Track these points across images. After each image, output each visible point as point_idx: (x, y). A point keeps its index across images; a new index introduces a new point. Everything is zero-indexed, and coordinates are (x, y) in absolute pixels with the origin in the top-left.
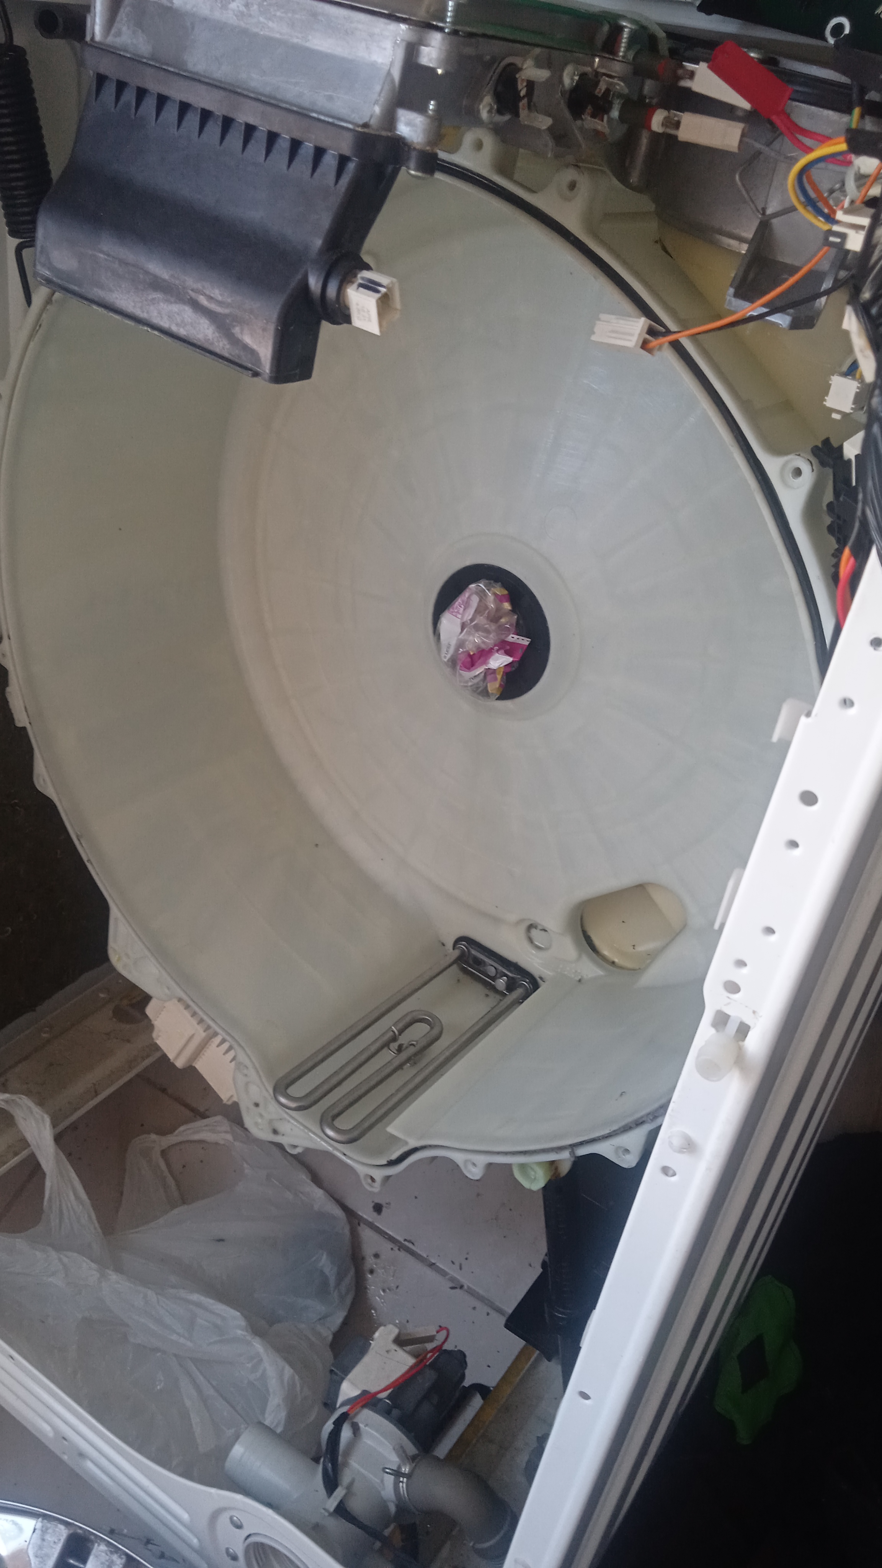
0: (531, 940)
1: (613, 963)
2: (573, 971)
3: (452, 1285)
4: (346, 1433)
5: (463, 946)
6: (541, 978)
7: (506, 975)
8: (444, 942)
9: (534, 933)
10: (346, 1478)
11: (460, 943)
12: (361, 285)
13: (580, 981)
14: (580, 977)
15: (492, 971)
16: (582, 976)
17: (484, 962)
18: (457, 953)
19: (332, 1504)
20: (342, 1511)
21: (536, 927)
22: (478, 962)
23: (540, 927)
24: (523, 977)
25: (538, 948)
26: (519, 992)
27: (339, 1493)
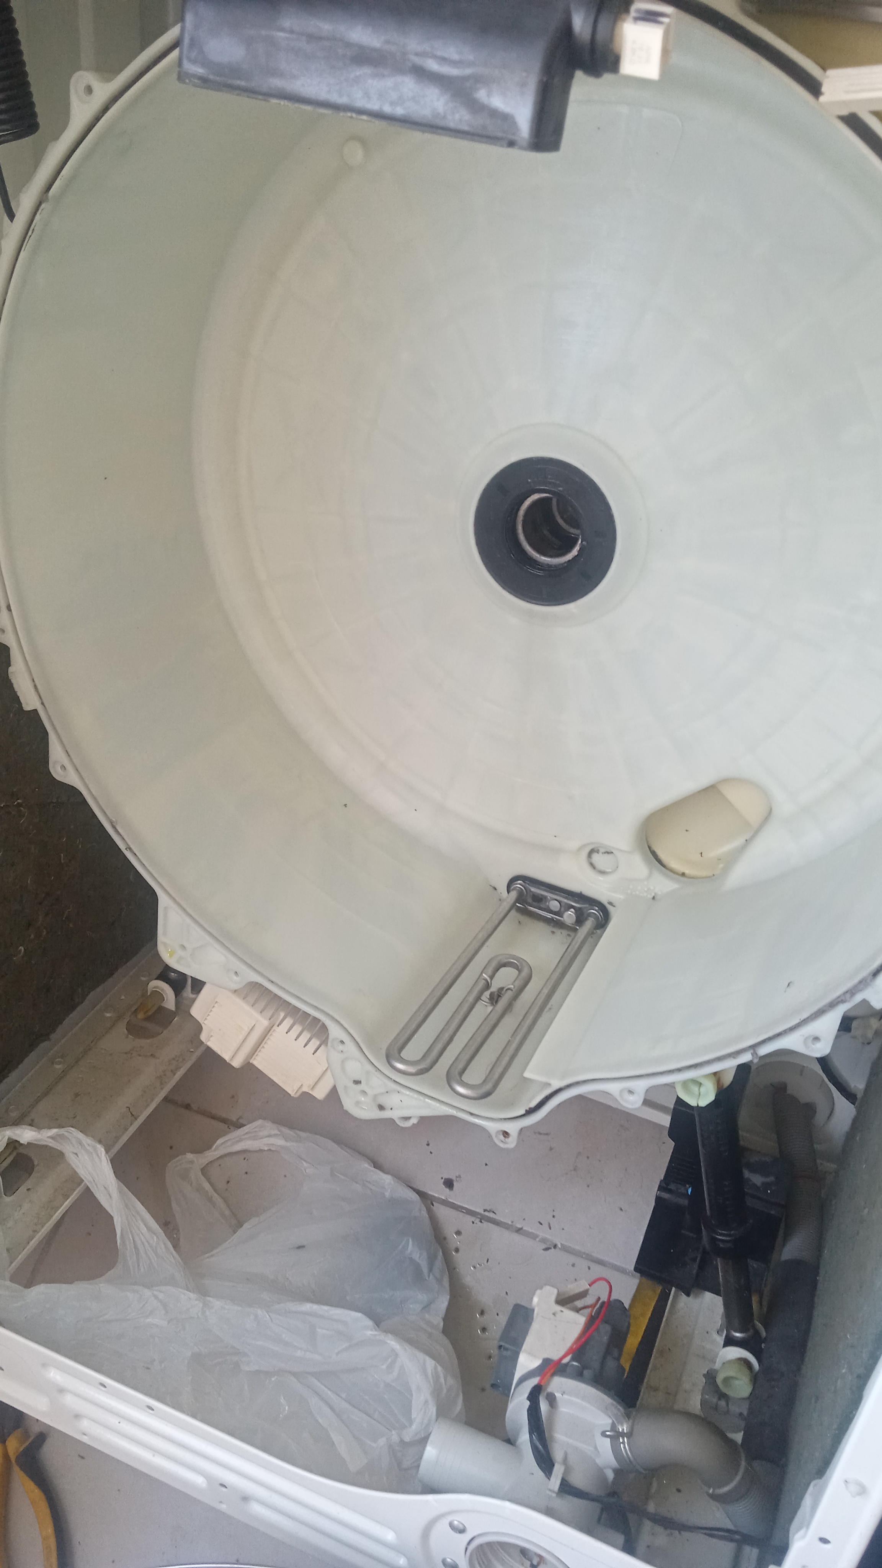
0: (592, 866)
1: (683, 874)
2: (646, 889)
3: (544, 1246)
4: (544, 1406)
5: (519, 885)
6: (610, 903)
7: (573, 907)
8: (496, 887)
9: (596, 858)
10: (558, 1455)
11: (516, 883)
12: (636, 19)
13: (654, 898)
14: (653, 895)
15: (554, 905)
16: (655, 894)
17: (546, 897)
18: (514, 894)
19: (555, 1483)
20: (566, 1488)
21: (598, 852)
22: (538, 900)
23: (602, 850)
24: (590, 905)
25: (602, 873)
26: (589, 924)
27: (558, 1471)
